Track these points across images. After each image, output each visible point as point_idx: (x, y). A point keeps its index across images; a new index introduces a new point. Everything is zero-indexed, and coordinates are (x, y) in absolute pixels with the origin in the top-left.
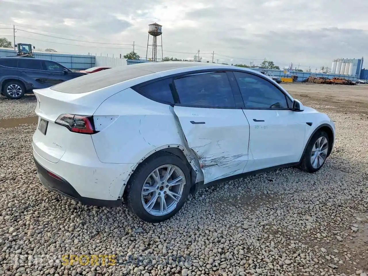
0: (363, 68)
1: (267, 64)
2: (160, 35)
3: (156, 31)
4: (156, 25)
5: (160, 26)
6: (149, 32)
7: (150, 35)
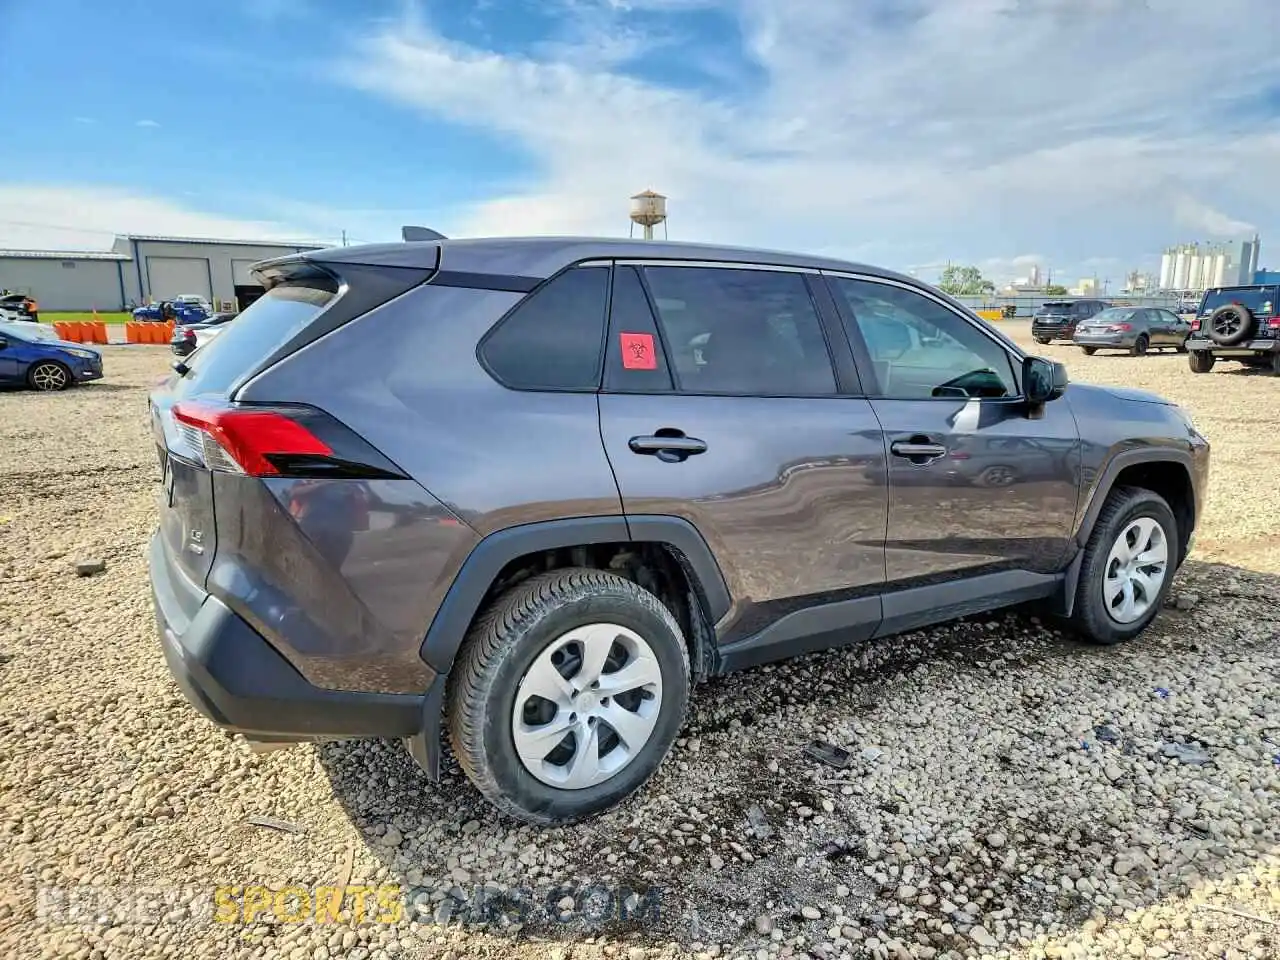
0: (1259, 268)
1: (958, 277)
2: (660, 221)
3: (651, 214)
4: (650, 197)
5: (660, 197)
6: (634, 218)
7: (635, 223)
